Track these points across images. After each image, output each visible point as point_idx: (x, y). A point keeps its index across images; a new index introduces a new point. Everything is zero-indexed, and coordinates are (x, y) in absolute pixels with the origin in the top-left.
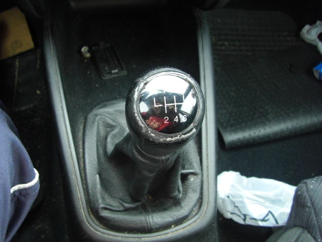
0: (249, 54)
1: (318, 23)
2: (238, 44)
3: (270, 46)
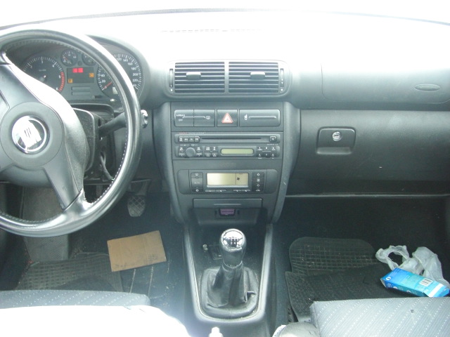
0: (332, 270)
1: (391, 247)
2: (322, 263)
3: (349, 265)
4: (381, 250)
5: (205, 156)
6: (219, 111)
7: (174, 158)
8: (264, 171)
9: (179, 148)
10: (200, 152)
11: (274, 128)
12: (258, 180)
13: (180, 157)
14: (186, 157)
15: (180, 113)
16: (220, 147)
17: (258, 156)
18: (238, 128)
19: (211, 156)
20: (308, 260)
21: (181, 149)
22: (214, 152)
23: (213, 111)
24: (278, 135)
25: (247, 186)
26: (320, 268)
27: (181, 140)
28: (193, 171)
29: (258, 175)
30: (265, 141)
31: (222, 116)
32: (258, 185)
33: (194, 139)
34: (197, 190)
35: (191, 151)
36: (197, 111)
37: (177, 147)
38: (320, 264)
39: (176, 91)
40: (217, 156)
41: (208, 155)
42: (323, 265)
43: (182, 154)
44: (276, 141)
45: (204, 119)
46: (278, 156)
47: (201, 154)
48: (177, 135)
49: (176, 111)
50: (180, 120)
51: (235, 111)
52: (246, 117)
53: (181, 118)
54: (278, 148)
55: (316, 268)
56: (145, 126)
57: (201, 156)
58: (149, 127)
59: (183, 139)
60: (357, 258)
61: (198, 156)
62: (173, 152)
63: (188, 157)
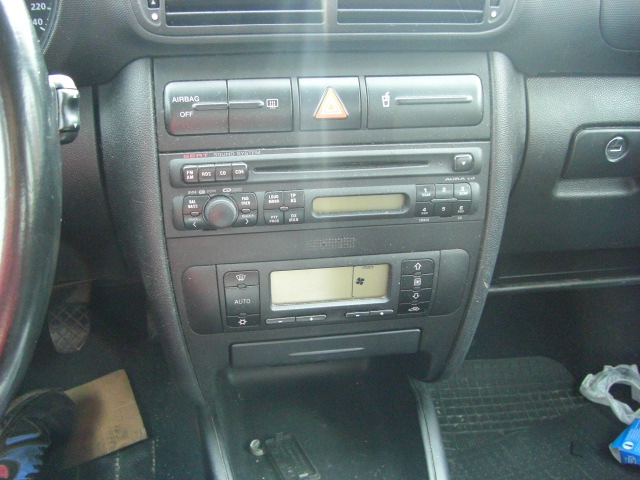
0: (501, 431)
1: (607, 368)
2: (479, 415)
3: (533, 414)
4: (589, 377)
5: (266, 223)
6: (305, 83)
7: (172, 232)
8: (433, 254)
9: (185, 203)
10: (252, 210)
11: (466, 131)
12: (417, 282)
13: (190, 227)
14: (208, 227)
15: (186, 90)
16: (309, 192)
17: (418, 214)
18: (363, 133)
19: (284, 221)
20: (450, 412)
21: (192, 204)
22: (293, 208)
23: (284, 84)
24: (476, 152)
25: (384, 300)
26: (475, 427)
27: (190, 176)
28: (230, 267)
29: (418, 266)
30: (442, 169)
31: (315, 97)
32: (416, 296)
33: (231, 171)
34: (243, 322)
35: (223, 211)
36: (235, 85)
37: (178, 200)
38: (474, 419)
39: (170, 21)
40: (301, 221)
41: (274, 218)
42: (483, 419)
43: (194, 221)
44: (470, 170)
45: (258, 107)
46: (476, 210)
47: (252, 216)
48: (176, 162)
49: (170, 88)
50: (185, 114)
51: (351, 83)
52: (386, 98)
53: (186, 106)
54: (476, 187)
55: (469, 427)
56: (70, 134)
57: (252, 223)
58: (87, 137)
59: (198, 173)
60: (544, 397)
61: (243, 224)
62: (167, 215)
63: (214, 228)
